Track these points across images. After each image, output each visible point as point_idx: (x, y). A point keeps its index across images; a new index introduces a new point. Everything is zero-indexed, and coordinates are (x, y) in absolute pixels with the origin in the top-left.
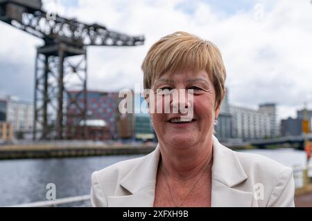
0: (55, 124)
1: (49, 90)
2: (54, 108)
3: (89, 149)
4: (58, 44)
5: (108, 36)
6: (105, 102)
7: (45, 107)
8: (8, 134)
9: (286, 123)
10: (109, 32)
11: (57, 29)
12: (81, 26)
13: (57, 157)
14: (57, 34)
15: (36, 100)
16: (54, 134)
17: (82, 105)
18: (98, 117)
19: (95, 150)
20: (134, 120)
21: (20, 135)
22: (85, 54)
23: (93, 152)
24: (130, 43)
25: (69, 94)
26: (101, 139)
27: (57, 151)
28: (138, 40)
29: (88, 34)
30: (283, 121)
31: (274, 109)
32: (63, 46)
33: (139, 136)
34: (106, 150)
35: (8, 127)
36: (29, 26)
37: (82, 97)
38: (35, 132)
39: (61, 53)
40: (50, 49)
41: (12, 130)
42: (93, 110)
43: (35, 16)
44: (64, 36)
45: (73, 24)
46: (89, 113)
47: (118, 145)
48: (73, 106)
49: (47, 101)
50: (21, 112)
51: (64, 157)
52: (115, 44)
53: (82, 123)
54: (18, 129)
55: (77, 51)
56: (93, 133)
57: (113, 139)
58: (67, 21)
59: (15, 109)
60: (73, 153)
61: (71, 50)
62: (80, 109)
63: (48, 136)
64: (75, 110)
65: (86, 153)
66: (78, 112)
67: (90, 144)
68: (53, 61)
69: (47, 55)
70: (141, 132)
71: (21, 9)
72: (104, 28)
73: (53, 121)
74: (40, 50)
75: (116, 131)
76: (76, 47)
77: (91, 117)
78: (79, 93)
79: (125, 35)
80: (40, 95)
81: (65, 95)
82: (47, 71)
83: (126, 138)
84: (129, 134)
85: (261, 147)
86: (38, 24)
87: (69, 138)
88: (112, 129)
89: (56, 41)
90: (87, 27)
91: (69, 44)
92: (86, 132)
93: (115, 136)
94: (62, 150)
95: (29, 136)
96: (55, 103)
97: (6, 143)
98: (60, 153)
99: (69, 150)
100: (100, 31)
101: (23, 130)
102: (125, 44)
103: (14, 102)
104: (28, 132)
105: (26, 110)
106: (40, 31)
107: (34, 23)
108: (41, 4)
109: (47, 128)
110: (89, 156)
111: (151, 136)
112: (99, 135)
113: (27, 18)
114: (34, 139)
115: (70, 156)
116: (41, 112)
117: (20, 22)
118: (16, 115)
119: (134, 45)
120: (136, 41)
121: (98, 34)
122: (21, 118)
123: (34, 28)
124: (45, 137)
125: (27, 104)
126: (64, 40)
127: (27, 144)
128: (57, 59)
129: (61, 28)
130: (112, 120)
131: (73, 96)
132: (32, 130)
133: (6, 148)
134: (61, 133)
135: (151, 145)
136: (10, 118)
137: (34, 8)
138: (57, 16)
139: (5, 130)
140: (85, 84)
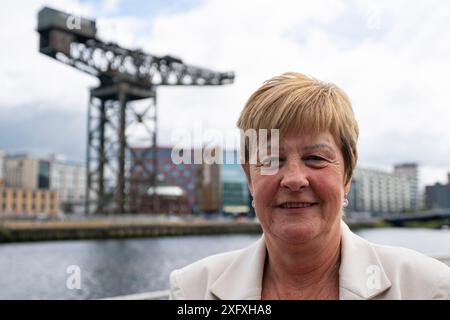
0: (115, 192)
1: (107, 146)
2: (113, 171)
3: (160, 227)
4: (118, 83)
5: (185, 72)
7: (101, 169)
8: (52, 207)
9: (433, 191)
10: (186, 67)
11: (117, 63)
12: (148, 60)
13: (117, 237)
14: (117, 70)
15: (89, 159)
16: (113, 206)
17: (150, 167)
18: (170, 182)
19: (169, 228)
20: (221, 187)
21: (68, 208)
22: (154, 97)
23: (165, 231)
24: (215, 81)
25: (133, 151)
26: (177, 213)
27: (117, 229)
28: (226, 77)
29: (159, 69)
30: (428, 189)
31: (416, 172)
32: (125, 87)
33: (229, 209)
34: (183, 228)
35: (52, 197)
36: (79, 60)
37: (150, 156)
38: (87, 204)
39: (122, 97)
40: (108, 91)
41: (57, 201)
42: (165, 173)
43: (88, 46)
44: (126, 73)
45: (138, 57)
46: (161, 177)
47: (199, 221)
48: (139, 169)
49: (103, 161)
50: (69, 177)
51: (126, 237)
52: (194, 83)
53: (151, 191)
54: (65, 199)
55: (143, 92)
56: (165, 205)
57: (193, 213)
58: (130, 53)
59: (61, 173)
60: (140, 232)
61: (136, 91)
62: (148, 172)
63: (105, 209)
64: (141, 174)
65: (157, 232)
66: (145, 176)
67: (162, 220)
68: (112, 107)
69: (104, 99)
70: (232, 203)
71: (69, 38)
72: (179, 62)
73: (112, 188)
74: (94, 93)
75: (196, 203)
76: (141, 88)
77: (164, 183)
78: (146, 151)
79: (207, 71)
80: (94, 154)
81: (128, 154)
82: (104, 121)
83: (210, 212)
84: (214, 207)
85: (398, 223)
86: (91, 57)
87: (134, 212)
88: (192, 199)
89: (115, 79)
90: (157, 61)
91: (133, 84)
92: (157, 204)
93: (196, 208)
94: (124, 228)
95: (80, 209)
96: (114, 164)
97: (49, 219)
98: (122, 233)
99: (134, 228)
100: (175, 65)
101: (72, 201)
102: (208, 83)
103: (60, 163)
104: (79, 204)
105: (76, 174)
106: (94, 67)
107: (86, 55)
108: (95, 30)
109: (104, 198)
110: (161, 235)
111: (244, 209)
112: (174, 208)
113: (77, 50)
114: (87, 212)
115: (134, 237)
116: (95, 177)
117: (68, 55)
118: (62, 180)
119: (220, 84)
120: (223, 79)
121: (171, 69)
122: (70, 185)
123: (86, 63)
124: (101, 211)
125: (78, 165)
126: (126, 79)
127: (78, 220)
128: (117, 105)
129: (122, 63)
130: (191, 186)
131: (139, 155)
132: (84, 200)
133: (50, 225)
134: (122, 204)
135: (244, 221)
136: (55, 184)
137: (86, 36)
138: (117, 46)
139: (48, 201)
140: (154, 138)
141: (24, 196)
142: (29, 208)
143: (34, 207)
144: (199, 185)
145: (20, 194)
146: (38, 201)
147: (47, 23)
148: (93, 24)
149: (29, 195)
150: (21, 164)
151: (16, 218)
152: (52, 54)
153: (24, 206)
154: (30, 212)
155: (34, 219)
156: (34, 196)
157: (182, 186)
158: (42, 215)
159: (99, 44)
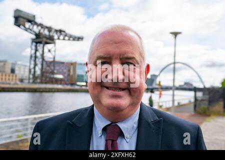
0: (40, 76)
1: (37, 60)
2: (39, 68)
3: (55, 89)
4: (42, 38)
5: (66, 35)
6: (63, 66)
7: (34, 68)
8: (16, 80)
11: (42, 31)
12: (53, 30)
13: (39, 92)
14: (42, 34)
15: (30, 64)
16: (39, 80)
17: (52, 68)
18: (60, 73)
19: (58, 89)
20: (76, 76)
21: (22, 81)
22: (55, 43)
24: (77, 39)
25: (46, 62)
26: (61, 84)
27: (40, 89)
29: (57, 34)
32: (45, 39)
34: (63, 89)
35: (16, 76)
36: (29, 29)
37: (52, 64)
39: (43, 42)
40: (38, 40)
41: (18, 78)
42: (57, 70)
43: (32, 24)
45: (50, 29)
46: (55, 71)
47: (69, 87)
48: (48, 68)
49: (35, 65)
50: (22, 70)
51: (43, 92)
52: (69, 40)
53: (52, 76)
54: (20, 77)
55: (51, 42)
56: (57, 81)
57: (66, 84)
58: (47, 27)
59: (19, 68)
60: (48, 90)
61: (48, 41)
63: (35, 81)
65: (53, 90)
66: (50, 71)
67: (56, 86)
68: (40, 46)
69: (37, 43)
70: (80, 81)
71: (25, 20)
72: (64, 32)
73: (38, 75)
74: (33, 41)
75: (68, 81)
76: (50, 40)
77: (56, 74)
78: (51, 62)
79: (74, 36)
80: (33, 62)
81: (44, 63)
82: (36, 50)
83: (72, 84)
84: (74, 82)
86: (33, 28)
87: (46, 83)
88: (66, 79)
89: (41, 36)
90: (56, 31)
91: (47, 38)
92: (54, 80)
93: (67, 83)
94: (42, 89)
95: (26, 81)
97: (15, 84)
98: (41, 90)
99: (46, 89)
100: (62, 33)
101: (23, 78)
102: (74, 40)
103: (19, 65)
104: (26, 79)
105: (25, 69)
106: (34, 32)
107: (31, 27)
108: (35, 18)
109: (35, 78)
110: (55, 91)
111: (84, 84)
112: (59, 82)
113: (28, 25)
114: (29, 82)
115: (46, 91)
116: (33, 70)
117: (24, 26)
118: (20, 71)
119: (78, 40)
120: (80, 39)
121: (61, 34)
122: (22, 73)
123: (31, 30)
124: (34, 82)
125: (25, 66)
126: (45, 36)
127: (25, 85)
129: (44, 30)
130: (66, 75)
131: (48, 63)
132: (28, 78)
133: (16, 86)
134: (42, 80)
135: (84, 88)
136: (17, 72)
137: (31, 20)
138: (42, 25)
139: (14, 78)
140: (54, 58)
141: (6, 75)
142: (7, 80)
143: (9, 79)
144: (69, 75)
145: (4, 74)
146: (11, 78)
147: (17, 15)
148: (34, 16)
149: (8, 75)
150: (4, 64)
151: (3, 83)
152: (19, 26)
153: (5, 79)
154: (8, 82)
155: (9, 84)
156: (9, 76)
157: (63, 75)
158: (12, 83)
159: (36, 23)
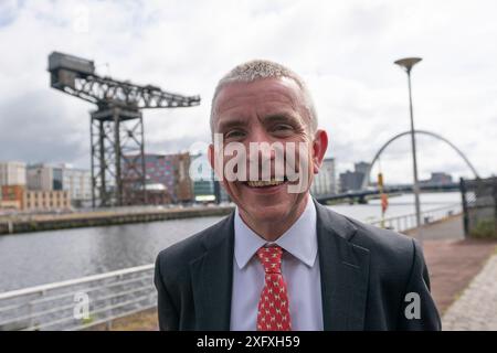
0: (115, 190)
1: (106, 156)
2: (112, 173)
3: (150, 215)
4: (113, 107)
5: (162, 98)
6: (163, 165)
7: (102, 174)
8: (65, 203)
9: (345, 177)
10: (163, 93)
11: (111, 92)
12: (135, 89)
13: (118, 224)
14: (111, 98)
15: (93, 167)
16: (113, 200)
17: (140, 170)
18: (158, 180)
19: (156, 214)
20: (192, 183)
21: (78, 204)
22: (141, 117)
23: (153, 217)
24: (185, 103)
25: (126, 158)
26: (161, 203)
27: (118, 217)
28: (194, 100)
29: (142, 96)
30: (342, 175)
31: (333, 166)
32: (118, 110)
33: (199, 198)
34: (168, 214)
35: (65, 196)
36: (82, 91)
37: (139, 161)
38: (94, 199)
39: (116, 118)
40: (105, 114)
42: (152, 174)
43: (88, 81)
44: (118, 99)
45: (126, 87)
46: (148, 177)
47: (180, 208)
48: (131, 171)
49: (104, 167)
51: (125, 223)
52: (170, 106)
53: (142, 188)
54: (75, 197)
55: (132, 114)
56: (154, 198)
57: (173, 202)
58: (120, 84)
59: (71, 177)
60: (135, 219)
61: (127, 114)
62: (139, 174)
63: (107, 203)
64: (132, 175)
65: (147, 218)
66: (136, 176)
67: (151, 209)
68: (108, 126)
69: (102, 120)
70: (201, 194)
71: (74, 75)
72: (158, 90)
73: (112, 187)
74: (94, 116)
75: (175, 195)
76: (130, 111)
77: (150, 182)
78: (137, 158)
79: (179, 96)
80: (97, 162)
81: (122, 161)
82: (103, 136)
83: (186, 202)
84: (189, 197)
86: (91, 89)
87: (129, 204)
88: (171, 192)
89: (110, 105)
90: (141, 90)
91: (124, 108)
92: (146, 197)
93: (176, 200)
94: (123, 216)
95: (88, 204)
96: (112, 168)
97: (64, 212)
98: (121, 220)
99: (130, 216)
100: (155, 92)
101: (80, 198)
102: (180, 105)
103: (69, 170)
104: (87, 201)
105: (81, 178)
106: (94, 96)
107: (87, 88)
108: (93, 68)
109: (105, 194)
110: (150, 221)
111: (212, 198)
112: (158, 199)
113: (79, 84)
114: (94, 206)
115: (131, 222)
116: (99, 179)
117: (73, 88)
118: (71, 183)
119: (189, 105)
121: (152, 96)
122: (78, 186)
123: (87, 94)
124: (104, 205)
125: (83, 171)
126: (118, 104)
128: (112, 124)
129: (115, 92)
130: (171, 183)
131: (131, 161)
132: (90, 197)
134: (121, 199)
135: (211, 206)
136: (66, 186)
137: (86, 72)
138: (110, 80)
139: (62, 199)
140: (142, 147)
141: (44, 196)
142: (48, 205)
143: (51, 204)
144: (177, 182)
145: (40, 195)
146: (55, 200)
147: (56, 64)
148: (92, 63)
149: (47, 195)
150: (39, 172)
151: (39, 213)
152: (61, 88)
153: (44, 203)
154: (50, 209)
155: (53, 213)
156: (51, 196)
157: (164, 183)
158: (58, 211)
159: (96, 78)
